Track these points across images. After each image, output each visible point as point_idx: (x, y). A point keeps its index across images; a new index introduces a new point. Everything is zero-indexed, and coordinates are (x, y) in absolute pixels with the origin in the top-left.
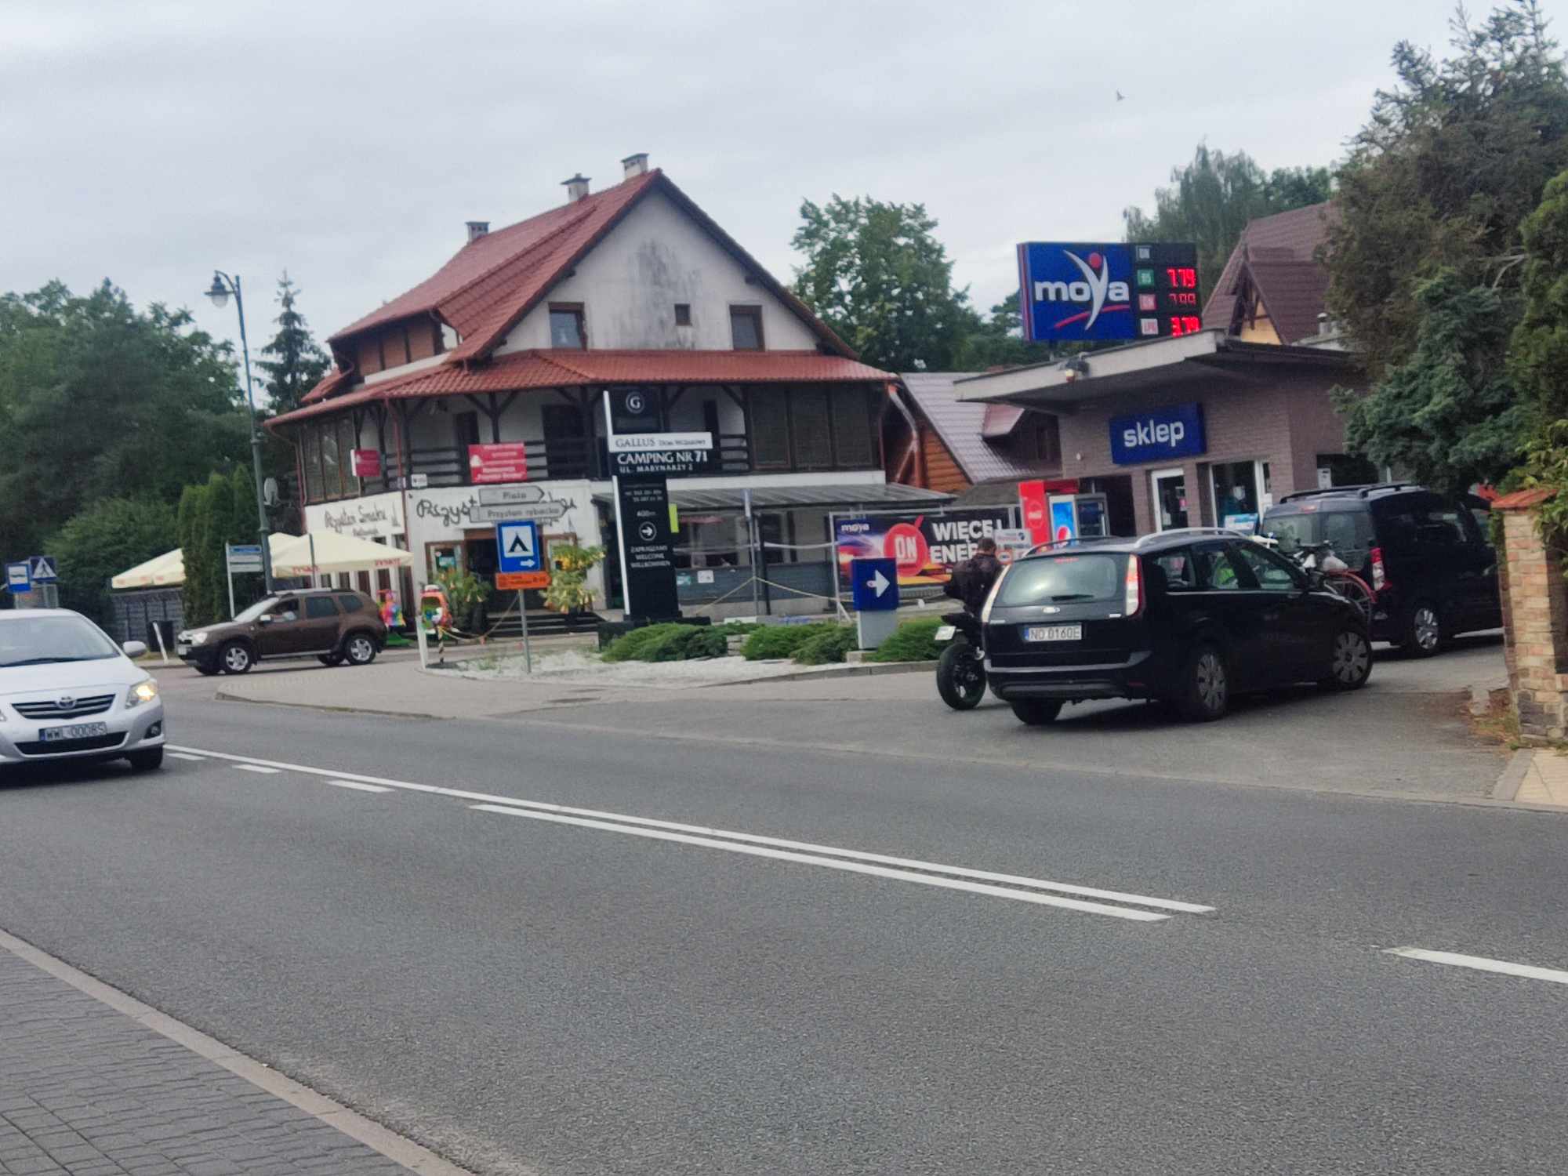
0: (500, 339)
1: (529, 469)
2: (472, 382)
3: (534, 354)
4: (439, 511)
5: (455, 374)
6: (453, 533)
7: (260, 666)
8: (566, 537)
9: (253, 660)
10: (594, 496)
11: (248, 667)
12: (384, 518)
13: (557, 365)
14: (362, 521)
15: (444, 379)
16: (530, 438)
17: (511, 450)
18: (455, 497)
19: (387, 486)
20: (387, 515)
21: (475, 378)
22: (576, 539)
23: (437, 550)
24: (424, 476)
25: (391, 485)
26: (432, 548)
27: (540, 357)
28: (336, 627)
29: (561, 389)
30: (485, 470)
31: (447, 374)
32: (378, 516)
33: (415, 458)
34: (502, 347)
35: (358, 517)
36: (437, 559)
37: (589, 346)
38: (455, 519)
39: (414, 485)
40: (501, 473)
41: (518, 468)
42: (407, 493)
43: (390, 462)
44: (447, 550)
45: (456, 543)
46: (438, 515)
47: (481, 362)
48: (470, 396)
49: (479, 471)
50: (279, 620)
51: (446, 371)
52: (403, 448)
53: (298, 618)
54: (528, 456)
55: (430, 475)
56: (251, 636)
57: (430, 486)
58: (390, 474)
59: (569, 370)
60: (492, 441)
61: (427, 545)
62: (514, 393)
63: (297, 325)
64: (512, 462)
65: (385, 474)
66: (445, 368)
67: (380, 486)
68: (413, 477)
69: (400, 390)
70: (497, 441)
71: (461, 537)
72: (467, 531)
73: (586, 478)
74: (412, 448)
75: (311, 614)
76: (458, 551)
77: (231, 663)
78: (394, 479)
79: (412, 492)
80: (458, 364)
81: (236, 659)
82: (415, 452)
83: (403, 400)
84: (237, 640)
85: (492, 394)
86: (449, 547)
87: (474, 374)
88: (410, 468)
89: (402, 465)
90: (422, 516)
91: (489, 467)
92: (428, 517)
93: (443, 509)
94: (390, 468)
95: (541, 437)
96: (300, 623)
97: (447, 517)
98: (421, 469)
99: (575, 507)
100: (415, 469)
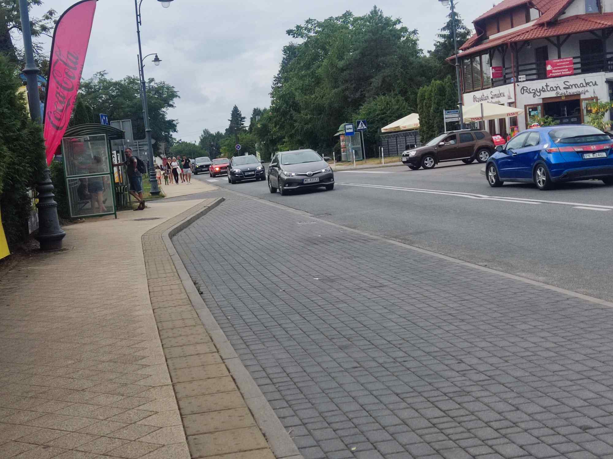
0: (562, 11)
1: (575, 69)
2: (549, 32)
3: (577, 17)
4: (531, 90)
5: (540, 29)
6: (537, 100)
7: (440, 165)
8: (592, 99)
9: (436, 162)
10: (607, 79)
11: (434, 165)
12: (504, 96)
13: (590, 21)
14: (492, 98)
15: (535, 32)
16: (574, 56)
17: (567, 61)
18: (539, 84)
19: (505, 82)
20: (505, 95)
21: (550, 30)
22: (597, 99)
23: (529, 109)
24: (525, 76)
25: (507, 81)
26: (528, 107)
27: (580, 18)
28: (473, 146)
29: (592, 31)
30: (553, 71)
31: (536, 30)
32: (501, 95)
33: (520, 68)
34: (563, 15)
35: (490, 96)
36: (530, 112)
37: (603, 12)
38: (539, 94)
39: (519, 80)
40: (561, 72)
41: (569, 69)
42: (516, 84)
43: (507, 71)
44: (534, 108)
45: (538, 105)
46: (531, 92)
47: (552, 23)
48: (547, 38)
49: (550, 71)
50: (447, 144)
51: (536, 29)
52: (515, 64)
53: (456, 143)
54: (574, 64)
55: (526, 75)
56: (435, 152)
57: (527, 80)
58: (507, 76)
59: (596, 22)
60: (557, 58)
61: (525, 106)
62: (569, 35)
63: (456, 17)
64: (567, 67)
65: (505, 77)
66: (535, 27)
67: (502, 82)
68: (519, 77)
69: (515, 39)
70: (559, 57)
71: (541, 102)
72: (543, 99)
73: (603, 71)
74: (520, 63)
75: (462, 141)
76: (539, 108)
77: (427, 164)
78: (510, 78)
79: (519, 83)
80: (541, 25)
81: (429, 162)
82: (520, 65)
83: (516, 43)
84: (429, 154)
85: (558, 36)
86: (535, 106)
87: (549, 29)
88: (518, 73)
89: (515, 72)
90: (523, 94)
91: (556, 70)
92: (526, 94)
93: (532, 90)
94: (506, 74)
95: (579, 55)
96: (456, 145)
97: (535, 93)
98: (524, 73)
99: (597, 85)
100: (520, 73)
